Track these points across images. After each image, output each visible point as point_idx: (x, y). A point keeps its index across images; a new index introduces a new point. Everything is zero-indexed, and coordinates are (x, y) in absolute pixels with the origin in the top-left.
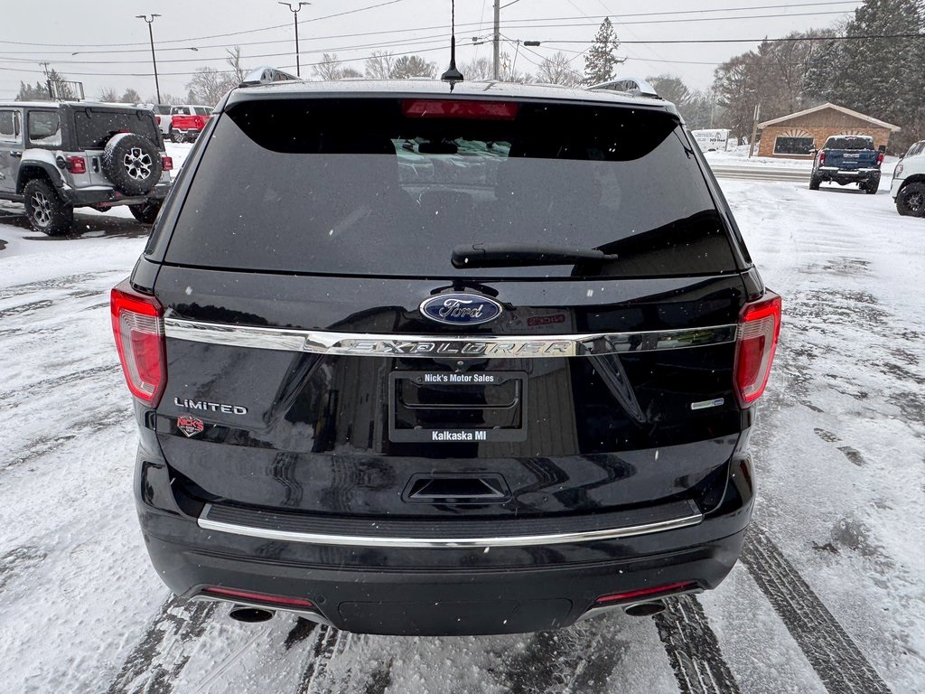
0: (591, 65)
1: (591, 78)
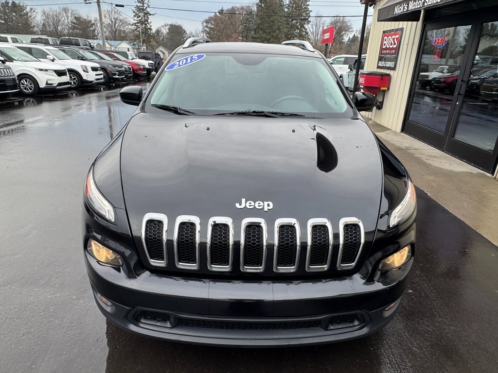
0: (136, 15)
1: (138, 23)
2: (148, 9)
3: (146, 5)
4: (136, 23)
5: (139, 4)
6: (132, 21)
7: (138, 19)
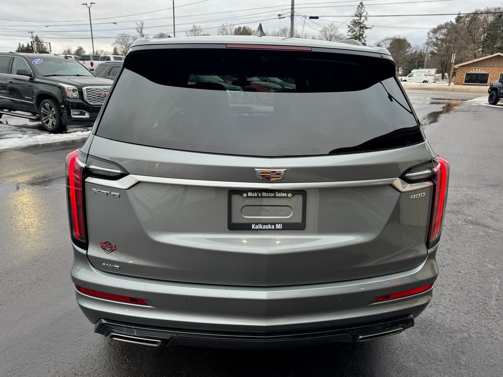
0: (352, 30)
3: (363, 18)
5: (356, 18)
7: (352, 34)
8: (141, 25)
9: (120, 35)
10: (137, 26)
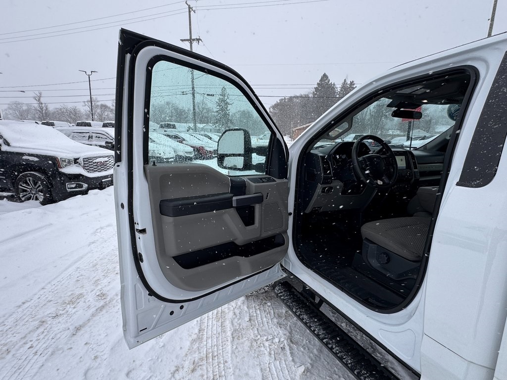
0: (219, 105)
1: (220, 110)
2: (228, 100)
3: (226, 98)
4: (218, 111)
5: (221, 97)
6: (215, 110)
7: (220, 108)
8: (39, 95)
9: (12, 102)
10: (36, 96)
